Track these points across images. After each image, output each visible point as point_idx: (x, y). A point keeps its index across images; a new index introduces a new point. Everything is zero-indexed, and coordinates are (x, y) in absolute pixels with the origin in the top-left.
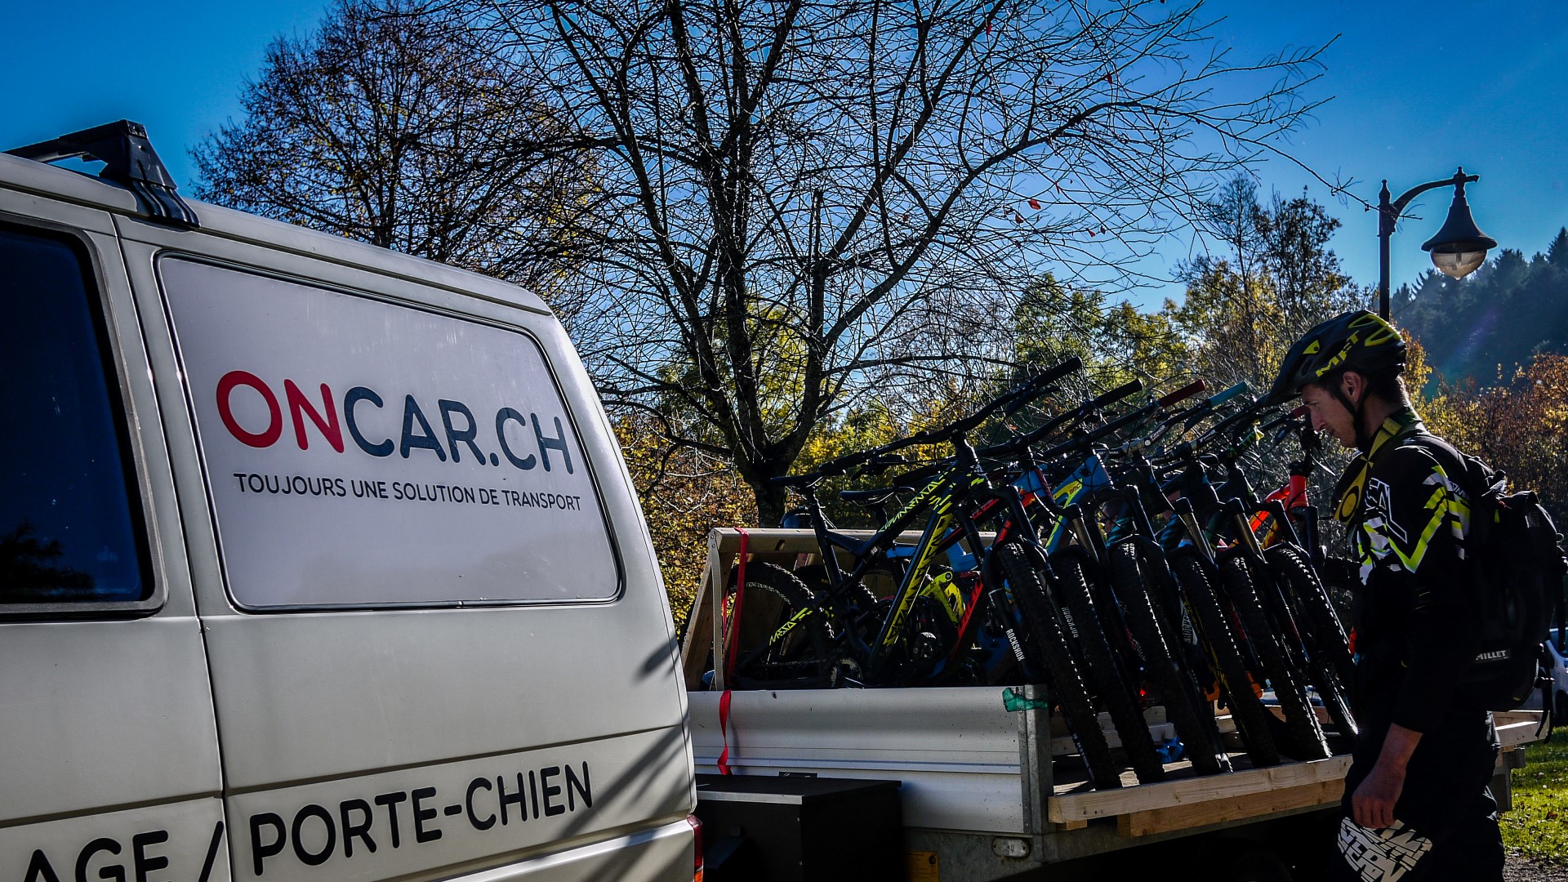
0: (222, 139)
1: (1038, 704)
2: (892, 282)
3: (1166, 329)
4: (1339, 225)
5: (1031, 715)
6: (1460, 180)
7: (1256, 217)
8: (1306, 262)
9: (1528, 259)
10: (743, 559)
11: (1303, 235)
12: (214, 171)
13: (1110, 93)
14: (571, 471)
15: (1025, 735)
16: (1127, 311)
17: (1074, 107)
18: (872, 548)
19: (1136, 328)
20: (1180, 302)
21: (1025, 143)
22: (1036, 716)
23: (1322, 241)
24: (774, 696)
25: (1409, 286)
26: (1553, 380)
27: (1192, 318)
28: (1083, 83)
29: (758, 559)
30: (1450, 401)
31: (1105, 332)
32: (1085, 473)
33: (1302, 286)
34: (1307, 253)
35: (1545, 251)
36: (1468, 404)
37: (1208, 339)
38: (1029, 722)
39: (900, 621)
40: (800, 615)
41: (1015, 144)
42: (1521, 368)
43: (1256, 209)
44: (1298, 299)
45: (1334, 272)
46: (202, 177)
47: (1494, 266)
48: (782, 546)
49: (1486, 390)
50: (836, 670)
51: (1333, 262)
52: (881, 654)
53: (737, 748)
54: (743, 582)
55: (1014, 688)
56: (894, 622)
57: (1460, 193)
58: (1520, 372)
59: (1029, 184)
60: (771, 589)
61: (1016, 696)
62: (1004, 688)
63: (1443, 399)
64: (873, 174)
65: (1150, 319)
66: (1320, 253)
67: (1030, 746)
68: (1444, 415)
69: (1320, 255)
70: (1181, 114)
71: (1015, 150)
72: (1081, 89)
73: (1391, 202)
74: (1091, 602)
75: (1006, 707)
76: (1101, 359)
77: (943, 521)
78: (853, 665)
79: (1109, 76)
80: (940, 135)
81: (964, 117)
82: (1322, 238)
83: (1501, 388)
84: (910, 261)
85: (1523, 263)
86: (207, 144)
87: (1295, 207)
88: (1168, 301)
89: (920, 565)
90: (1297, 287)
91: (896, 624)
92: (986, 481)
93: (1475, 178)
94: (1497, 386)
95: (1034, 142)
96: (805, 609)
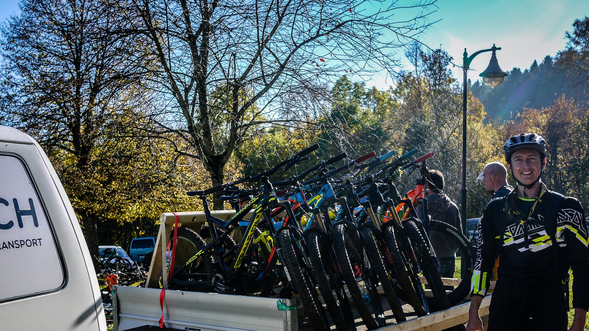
0: (12, 21)
1: (292, 308)
2: (265, 90)
3: (389, 97)
4: (453, 59)
5: (289, 313)
6: (494, 49)
7: (422, 56)
8: (440, 73)
9: (523, 71)
10: (176, 225)
11: (440, 63)
12: (7, 33)
13: (351, 16)
14: (36, 225)
15: (286, 322)
16: (374, 90)
17: (337, 21)
18: (229, 225)
19: (378, 96)
20: (394, 87)
21: (318, 35)
22: (291, 313)
23: (447, 65)
24: (183, 294)
25: (479, 81)
26: (531, 118)
27: (399, 93)
28: (341, 11)
29: (184, 226)
30: (493, 126)
31: (366, 98)
32: (324, 191)
33: (439, 82)
34: (441, 69)
35: (529, 68)
36: (499, 127)
37: (404, 101)
38: (288, 316)
39: (241, 258)
40: (199, 253)
41: (314, 36)
42: (519, 114)
43: (422, 53)
44: (437, 87)
45: (451, 77)
46: (2, 36)
47: (510, 73)
48: (195, 220)
49: (506, 121)
50: (214, 278)
51: (450, 73)
52: (233, 272)
53: (168, 315)
54: (176, 237)
55: (281, 300)
56: (238, 259)
57: (494, 54)
58: (519, 115)
59: (320, 51)
60: (188, 240)
61: (282, 304)
62: (277, 300)
63: (490, 125)
64: (257, 47)
65: (383, 93)
66: (446, 69)
67: (288, 327)
68: (490, 131)
69: (446, 70)
70: (381, 25)
71: (314, 38)
72: (340, 14)
73: (468, 56)
74: (320, 256)
75: (278, 308)
76: (365, 108)
77: (258, 215)
78: (221, 277)
79: (350, 10)
80: (284, 31)
81: (294, 23)
82: (446, 64)
83: (512, 121)
84: (272, 83)
85: (520, 72)
86: (4, 23)
87: (437, 52)
88: (390, 86)
89: (249, 234)
90: (437, 82)
91: (239, 259)
92: (276, 199)
93: (500, 49)
94: (510, 120)
95: (322, 35)
96: (201, 251)
